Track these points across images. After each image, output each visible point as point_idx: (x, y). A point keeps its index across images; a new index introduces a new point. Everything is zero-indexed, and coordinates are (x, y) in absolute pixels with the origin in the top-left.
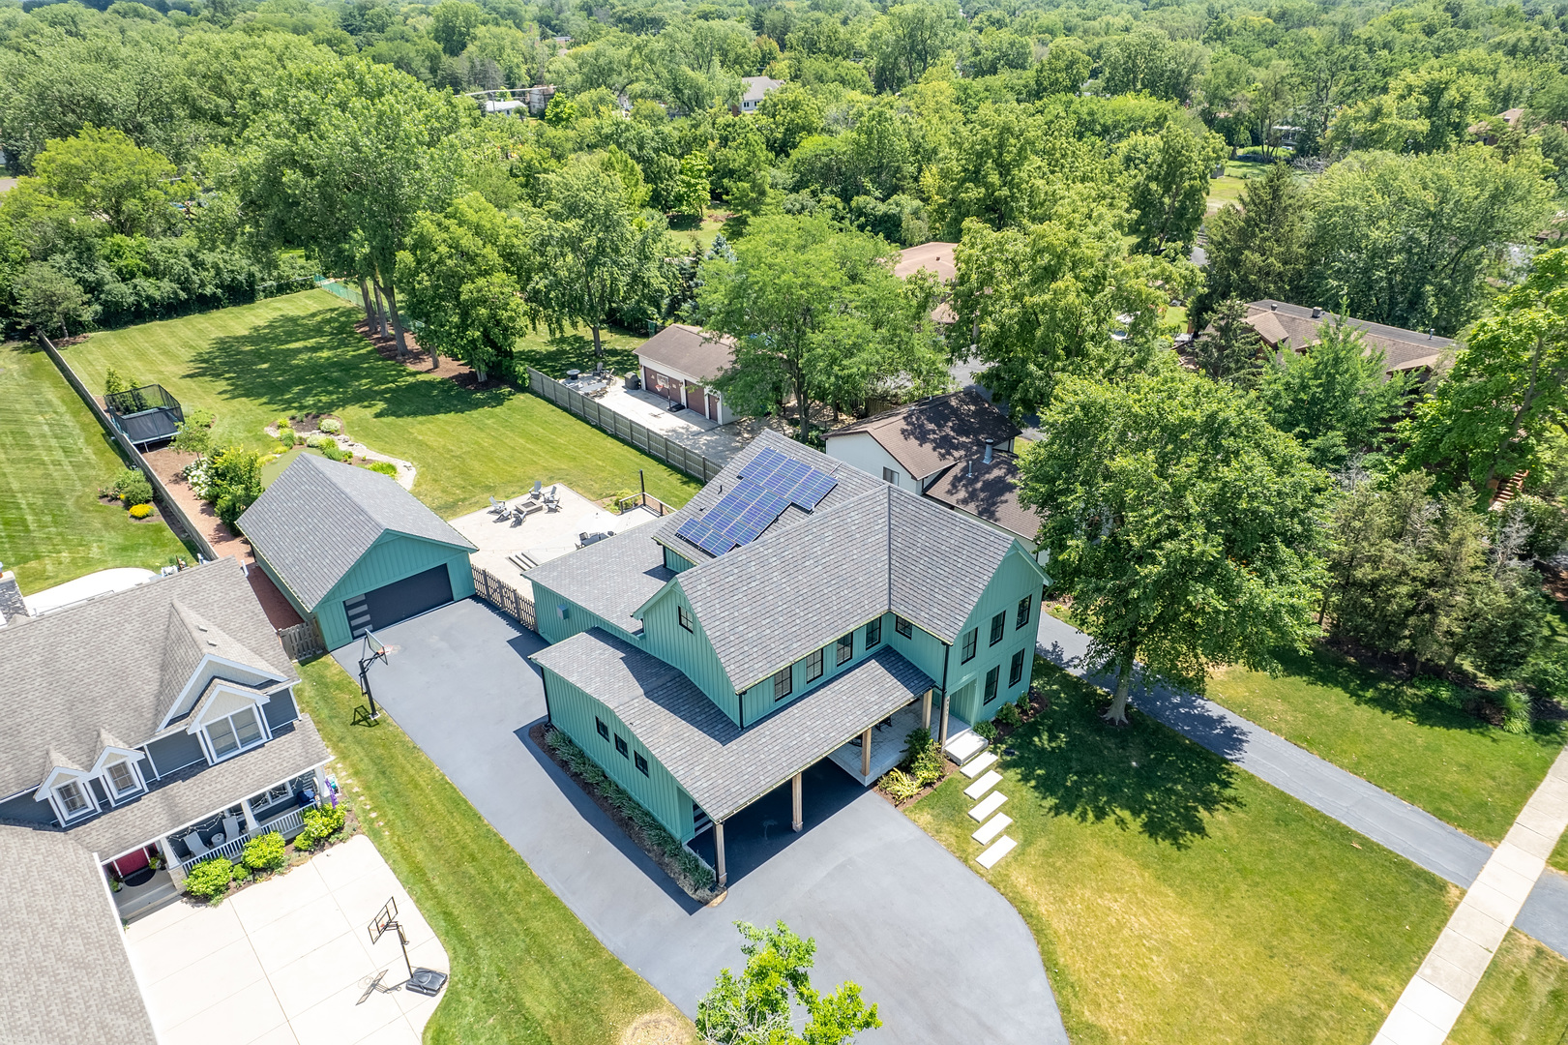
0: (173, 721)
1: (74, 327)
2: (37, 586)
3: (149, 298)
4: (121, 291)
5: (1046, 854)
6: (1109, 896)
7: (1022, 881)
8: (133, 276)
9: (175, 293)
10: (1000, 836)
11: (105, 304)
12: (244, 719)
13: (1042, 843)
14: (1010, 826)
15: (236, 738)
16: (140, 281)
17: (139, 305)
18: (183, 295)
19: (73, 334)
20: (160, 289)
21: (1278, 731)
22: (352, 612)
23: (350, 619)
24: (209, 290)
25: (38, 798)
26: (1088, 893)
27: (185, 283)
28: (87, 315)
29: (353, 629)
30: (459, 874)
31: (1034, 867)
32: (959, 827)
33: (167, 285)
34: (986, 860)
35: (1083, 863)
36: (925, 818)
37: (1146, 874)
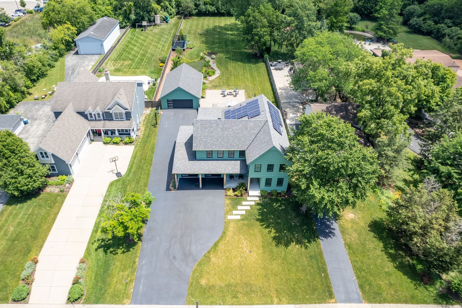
0: (108, 109)
1: (191, 15)
2: (133, 74)
3: (209, 10)
4: (203, 7)
5: (244, 224)
6: (247, 241)
7: (232, 226)
8: (207, 4)
9: (214, 10)
10: (239, 215)
11: (199, 10)
12: (121, 114)
13: (246, 222)
14: (243, 214)
15: (119, 117)
16: (208, 6)
17: (206, 12)
18: (216, 11)
19: (189, 16)
20: (212, 9)
21: (345, 240)
22: (169, 102)
23: (168, 104)
24: (223, 11)
25: (85, 113)
26: (243, 238)
27: (218, 9)
28: (194, 12)
29: (168, 106)
30: (140, 161)
31: (238, 225)
32: (232, 207)
33: (214, 8)
34: (230, 217)
35: (249, 231)
36: (228, 202)
37: (261, 244)
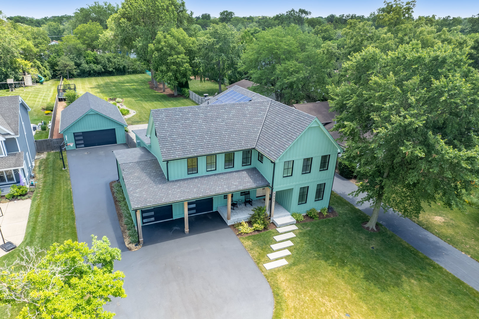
1: (71, 76)
3: (93, 70)
5: (301, 271)
6: (327, 298)
7: (282, 279)
8: (90, 63)
9: (101, 69)
10: (281, 258)
11: (81, 70)
13: (302, 266)
14: (289, 256)
16: (92, 65)
18: (103, 70)
20: (97, 67)
22: (77, 138)
23: (76, 140)
27: (104, 67)
28: (75, 73)
30: (50, 217)
31: (292, 275)
32: (262, 249)
33: (99, 67)
34: (268, 266)
35: (320, 280)
36: (248, 243)
37: (354, 295)
